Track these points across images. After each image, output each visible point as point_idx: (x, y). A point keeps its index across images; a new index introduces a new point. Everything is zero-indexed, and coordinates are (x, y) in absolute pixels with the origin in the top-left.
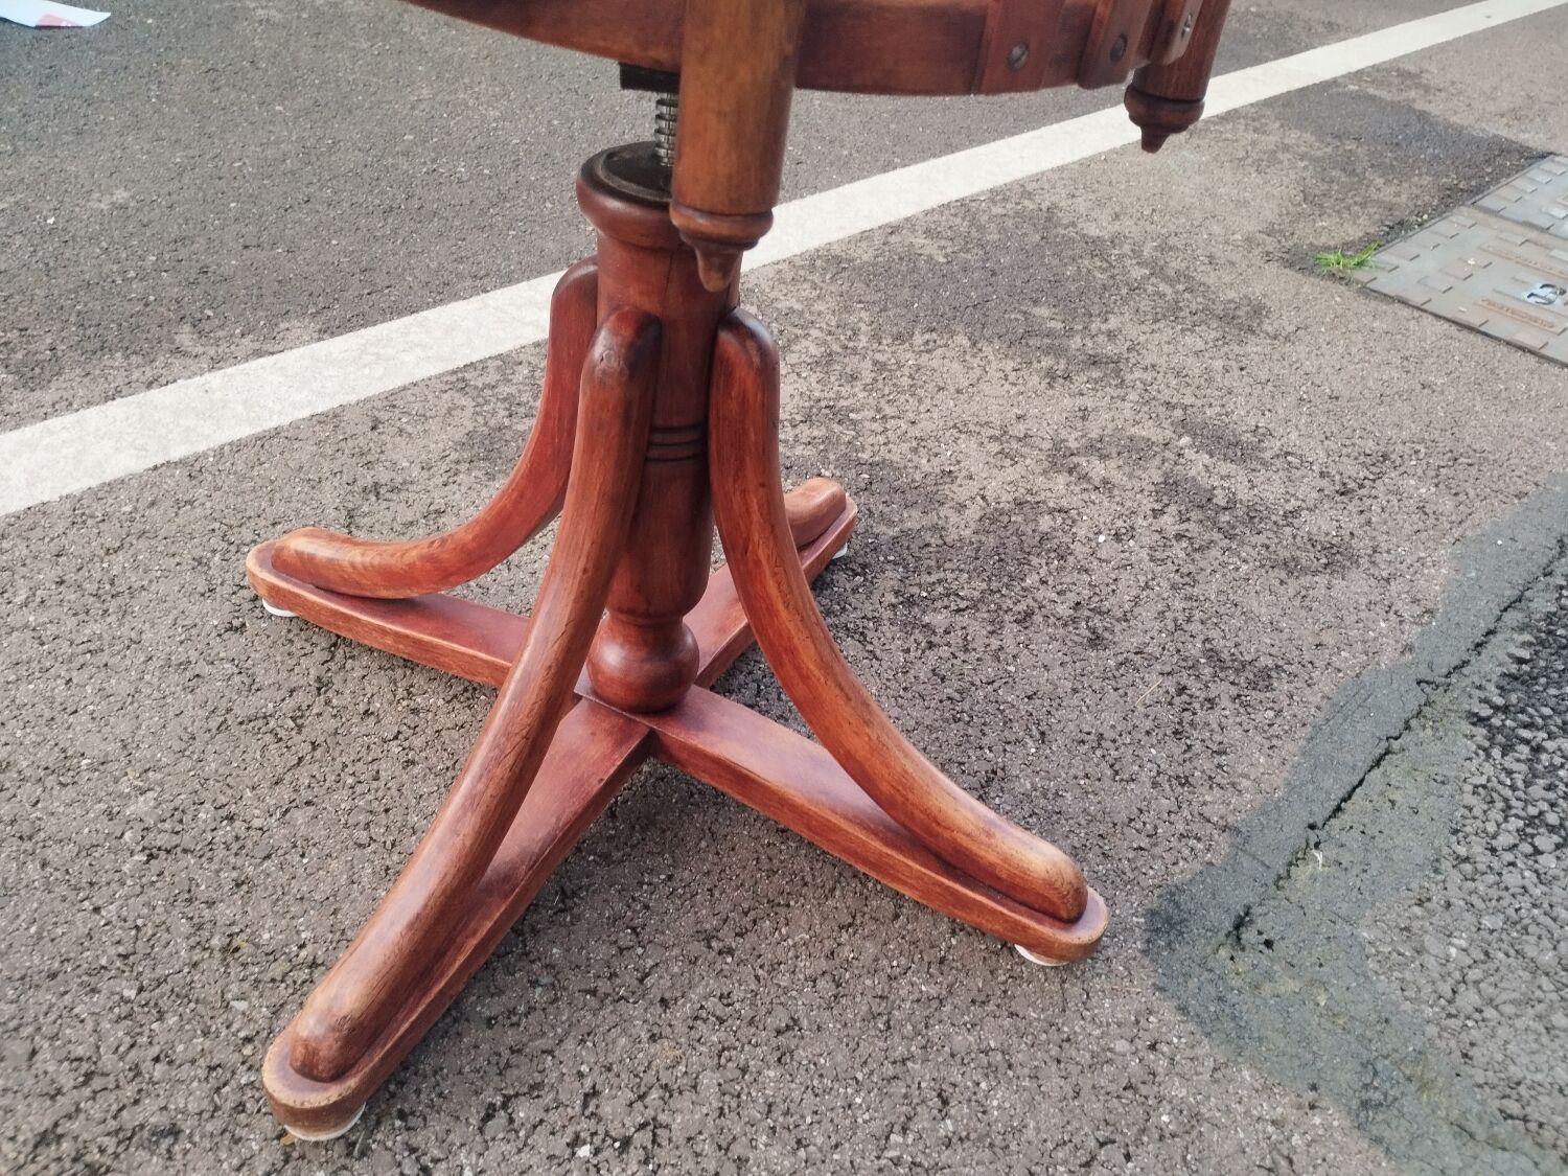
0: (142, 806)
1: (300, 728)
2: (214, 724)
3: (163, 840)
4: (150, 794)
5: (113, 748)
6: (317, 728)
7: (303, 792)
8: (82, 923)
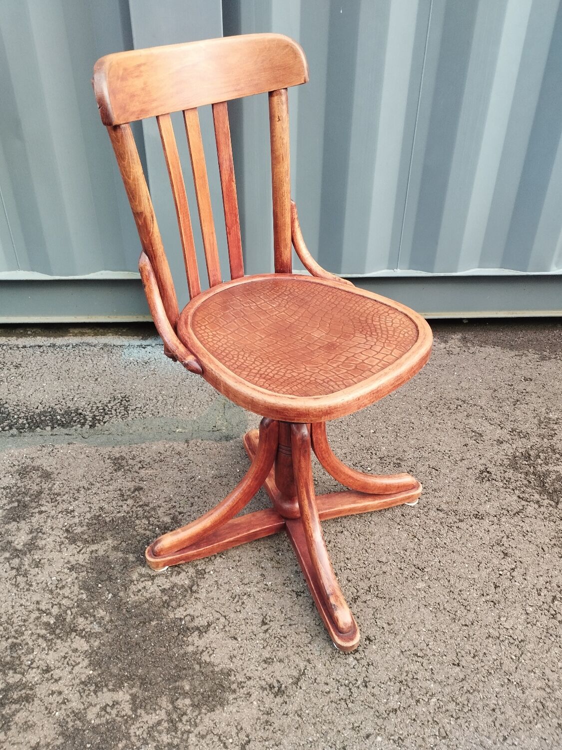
0: (421, 585)
1: (370, 587)
2: (392, 602)
3: (419, 572)
4: (417, 587)
5: (422, 609)
6: (364, 585)
7: (380, 566)
8: (444, 560)
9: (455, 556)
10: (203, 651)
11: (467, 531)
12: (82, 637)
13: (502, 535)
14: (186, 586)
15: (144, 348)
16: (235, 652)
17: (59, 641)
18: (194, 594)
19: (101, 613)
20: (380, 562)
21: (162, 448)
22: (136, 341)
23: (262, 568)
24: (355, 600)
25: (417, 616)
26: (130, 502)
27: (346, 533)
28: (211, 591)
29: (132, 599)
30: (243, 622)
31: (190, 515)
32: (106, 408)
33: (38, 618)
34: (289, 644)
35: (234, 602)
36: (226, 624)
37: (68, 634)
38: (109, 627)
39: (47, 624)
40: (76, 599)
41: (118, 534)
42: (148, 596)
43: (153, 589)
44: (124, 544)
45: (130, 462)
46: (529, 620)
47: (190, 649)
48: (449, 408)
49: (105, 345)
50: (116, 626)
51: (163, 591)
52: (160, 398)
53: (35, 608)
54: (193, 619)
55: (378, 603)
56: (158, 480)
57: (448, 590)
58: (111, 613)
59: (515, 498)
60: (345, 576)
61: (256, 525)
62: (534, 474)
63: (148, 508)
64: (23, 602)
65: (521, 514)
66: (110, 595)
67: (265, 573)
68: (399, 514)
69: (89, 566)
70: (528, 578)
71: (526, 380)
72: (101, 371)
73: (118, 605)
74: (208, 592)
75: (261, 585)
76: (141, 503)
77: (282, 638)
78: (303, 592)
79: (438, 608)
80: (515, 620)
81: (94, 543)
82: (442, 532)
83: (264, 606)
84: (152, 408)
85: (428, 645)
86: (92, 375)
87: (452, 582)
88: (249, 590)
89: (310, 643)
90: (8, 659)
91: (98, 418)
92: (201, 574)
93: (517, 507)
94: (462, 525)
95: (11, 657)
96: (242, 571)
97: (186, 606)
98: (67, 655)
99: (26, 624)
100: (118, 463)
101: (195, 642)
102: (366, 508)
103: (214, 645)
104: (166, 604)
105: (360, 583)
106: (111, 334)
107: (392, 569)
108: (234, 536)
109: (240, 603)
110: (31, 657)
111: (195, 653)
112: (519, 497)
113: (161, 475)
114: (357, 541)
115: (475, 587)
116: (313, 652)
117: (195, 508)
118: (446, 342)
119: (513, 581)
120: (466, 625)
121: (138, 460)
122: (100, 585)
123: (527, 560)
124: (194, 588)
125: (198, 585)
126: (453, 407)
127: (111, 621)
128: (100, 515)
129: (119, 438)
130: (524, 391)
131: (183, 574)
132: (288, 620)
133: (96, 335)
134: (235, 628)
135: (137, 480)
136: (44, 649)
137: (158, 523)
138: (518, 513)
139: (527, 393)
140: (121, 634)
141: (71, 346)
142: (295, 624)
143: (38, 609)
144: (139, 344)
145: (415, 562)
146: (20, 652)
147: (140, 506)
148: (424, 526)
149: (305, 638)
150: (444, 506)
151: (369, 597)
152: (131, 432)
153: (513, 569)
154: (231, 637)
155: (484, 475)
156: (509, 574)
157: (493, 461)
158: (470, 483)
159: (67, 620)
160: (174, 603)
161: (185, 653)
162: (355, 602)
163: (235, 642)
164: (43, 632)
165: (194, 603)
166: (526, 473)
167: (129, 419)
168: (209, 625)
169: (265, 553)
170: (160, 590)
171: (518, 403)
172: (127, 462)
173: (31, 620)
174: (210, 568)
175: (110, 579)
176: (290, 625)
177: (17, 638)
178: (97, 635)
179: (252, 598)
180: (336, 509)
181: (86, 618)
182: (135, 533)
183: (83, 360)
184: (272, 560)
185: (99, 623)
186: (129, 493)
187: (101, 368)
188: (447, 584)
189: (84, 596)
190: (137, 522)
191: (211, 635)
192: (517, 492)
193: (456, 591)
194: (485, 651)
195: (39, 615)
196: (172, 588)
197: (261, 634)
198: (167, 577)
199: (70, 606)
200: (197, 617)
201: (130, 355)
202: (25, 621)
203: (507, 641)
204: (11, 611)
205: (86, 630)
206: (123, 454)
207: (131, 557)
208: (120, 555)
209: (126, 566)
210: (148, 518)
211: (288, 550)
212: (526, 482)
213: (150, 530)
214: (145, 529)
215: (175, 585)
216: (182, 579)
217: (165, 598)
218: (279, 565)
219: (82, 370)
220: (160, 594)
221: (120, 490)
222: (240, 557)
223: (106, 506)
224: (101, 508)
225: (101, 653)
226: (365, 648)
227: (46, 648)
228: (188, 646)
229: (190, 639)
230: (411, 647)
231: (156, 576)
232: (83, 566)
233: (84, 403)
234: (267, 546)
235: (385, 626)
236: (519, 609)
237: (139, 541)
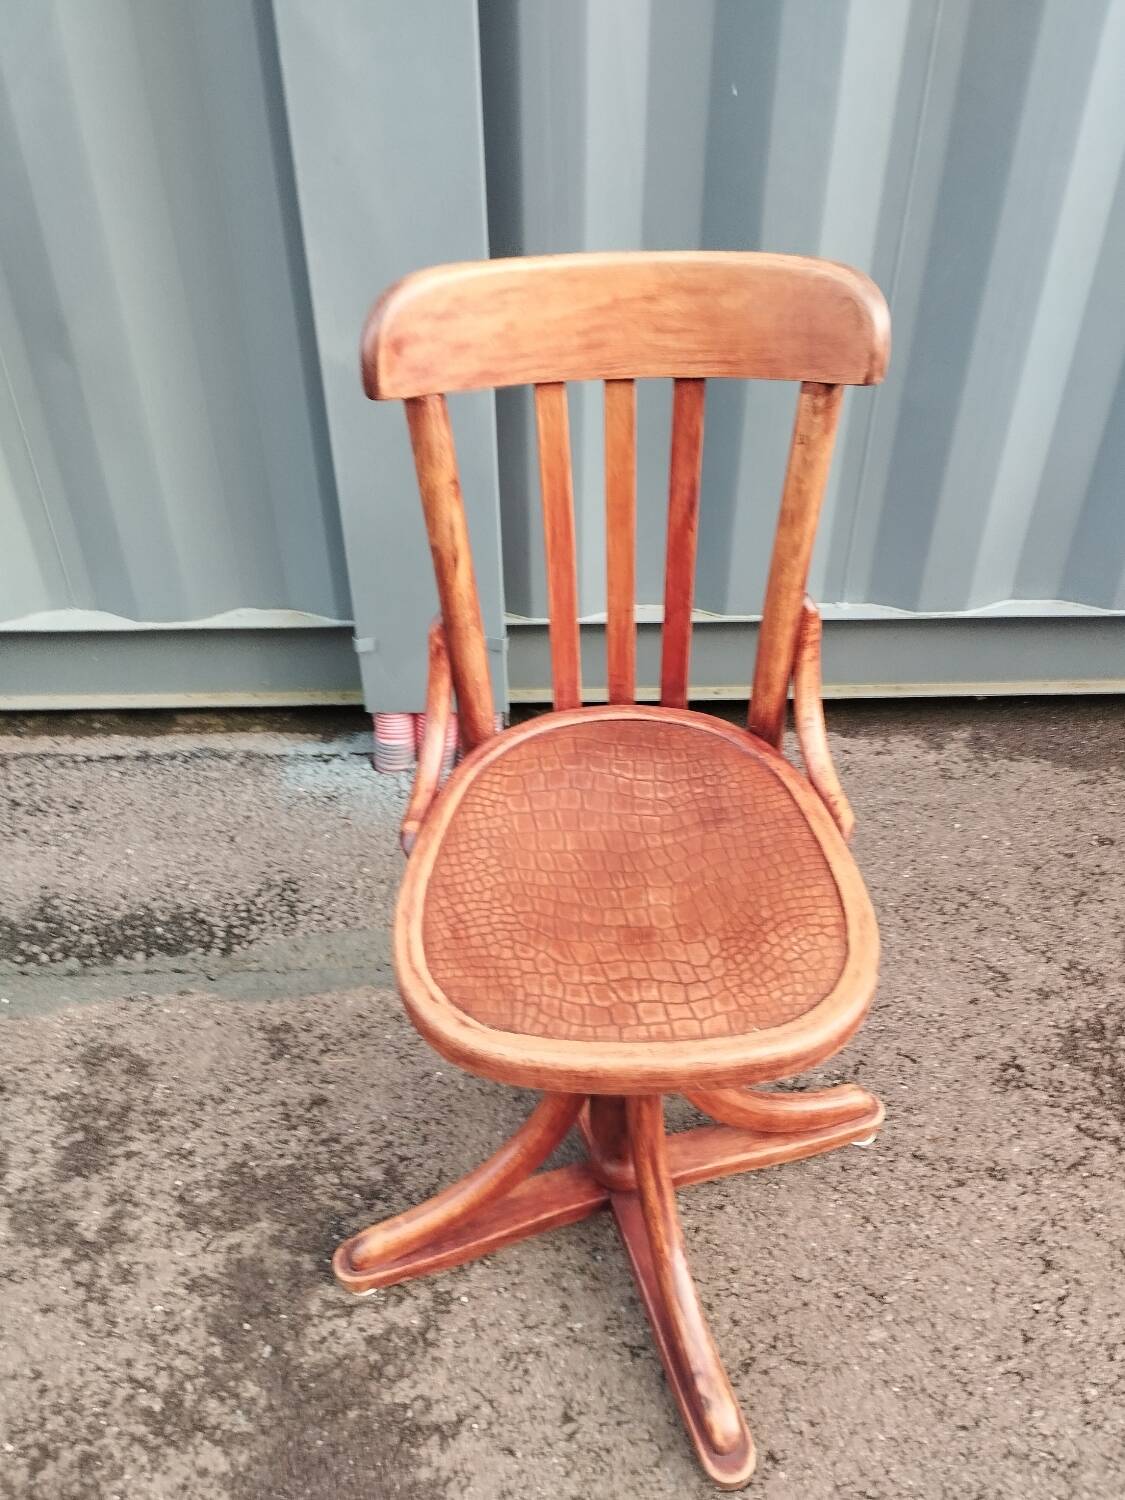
0: (878, 1335)
1: (776, 1338)
2: (820, 1374)
3: (874, 1303)
4: (870, 1339)
5: (879, 1392)
6: (763, 1332)
7: (796, 1288)
8: (924, 1276)
9: (947, 1267)
10: (449, 1480)
11: (973, 1209)
12: (216, 1443)
13: (1042, 1217)
14: (414, 1331)
15: (326, 761)
16: (511, 1484)
17: (171, 1451)
18: (430, 1350)
19: (250, 1389)
20: (797, 1279)
21: (365, 1005)
22: (310, 746)
23: (564, 1290)
24: (746, 1366)
25: (868, 1405)
26: (303, 1132)
27: (729, 1209)
28: (464, 1343)
29: (311, 1358)
30: (526, 1415)
31: (420, 1165)
32: (253, 908)
33: (130, 1399)
34: (616, 1464)
35: (508, 1368)
36: (493, 1420)
37: (188, 1435)
38: (266, 1422)
39: (148, 1413)
40: (201, 1355)
41: (280, 1206)
42: (341, 1351)
43: (350, 1334)
44: (293, 1231)
45: (304, 1037)
46: (1088, 1418)
47: (424, 1474)
48: (941, 912)
49: (250, 755)
50: (280, 1419)
51: (371, 1341)
52: (359, 884)
53: (125, 1377)
54: (428, 1405)
55: (792, 1375)
56: (357, 1081)
57: (932, 1347)
58: (269, 1390)
59: (1072, 1130)
60: (728, 1311)
61: (551, 1203)
62: (1111, 1072)
63: (337, 1147)
64: (101, 1361)
65: (1081, 1168)
66: (268, 1350)
67: (570, 1303)
68: (837, 1165)
69: (225, 1280)
70: (1091, 1320)
71: (1102, 842)
72: (240, 819)
73: (283, 1373)
74: (458, 1345)
75: (561, 1331)
76: (324, 1136)
77: (603, 1453)
78: (644, 1348)
79: (911, 1390)
80: (1060, 1417)
81: (234, 1229)
82: (923, 1210)
83: (568, 1379)
84: (345, 908)
85: (887, 1472)
86: (224, 828)
87: (940, 1328)
88: (537, 1341)
89: (657, 1465)
90: (76, 1489)
91: (236, 931)
92: (443, 1301)
93: (1073, 1150)
94: (960, 1193)
95: (83, 1485)
96: (524, 1297)
97: (415, 1376)
98: (187, 1483)
99: (109, 1410)
100: (278, 1040)
101: (434, 1458)
102: (769, 1159)
103: (469, 1467)
104: (376, 1372)
105: (757, 1329)
106: (258, 728)
107: (820, 1295)
108: (509, 1226)
109: (520, 1372)
110: (119, 1485)
111: (433, 1484)
112: (1078, 1127)
113: (363, 1070)
114: (750, 1228)
115: (985, 1340)
116: (662, 1485)
117: (431, 1148)
118: (940, 747)
119: (1060, 1325)
120: (964, 1428)
121: (317, 1031)
122: (247, 1326)
123: (1091, 1277)
124: (431, 1335)
125: (438, 1329)
126: (950, 907)
127: (271, 1408)
128: (244, 1164)
129: (279, 980)
130: (1097, 870)
131: (408, 1302)
132: (615, 1413)
133: (230, 729)
134: (511, 1428)
135: (316, 1081)
136: (143, 1468)
137: (359, 1183)
138: (1074, 1166)
139: (1103, 874)
140: (289, 1438)
141: (181, 758)
142: (628, 1422)
143: (131, 1380)
144: (316, 752)
145: (867, 1281)
146: (97, 1474)
147: (324, 1142)
148: (885, 1195)
149: (647, 1454)
150: (927, 1149)
151: (773, 1362)
152: (303, 964)
153: (1062, 1299)
154: (503, 1450)
155: (1010, 1074)
156: (1052, 1309)
157: (1030, 1041)
158: (981, 1094)
159: (188, 1404)
160: (390, 1370)
161: (415, 1484)
162: (747, 1372)
163: (510, 1460)
164: (141, 1430)
165: (430, 1369)
166: (1096, 1069)
167: (299, 934)
168: (460, 1421)
169: (570, 1254)
170: (365, 1339)
171: (1084, 899)
172: (296, 1037)
173: (117, 1403)
174: (463, 1287)
175: (266, 1311)
176: (619, 1424)
177: (90, 1443)
178: (243, 1440)
179: (544, 1359)
180: (710, 1166)
181: (222, 1400)
182: (313, 1205)
183: (204, 792)
184: (582, 1271)
185: (248, 1412)
186: (301, 1111)
187: (242, 811)
188: (928, 1332)
189: (217, 1351)
190: (318, 1179)
191: (465, 1444)
192: (1075, 1115)
193: (948, 1348)
194: (1000, 1486)
195: (132, 1392)
196: (386, 1336)
197: (562, 1444)
198: (377, 1309)
199: (192, 1373)
200: (437, 1401)
201: (298, 779)
202: (105, 1404)
203: (1043, 1466)
204: (79, 1381)
205: (224, 1428)
206: (288, 1019)
207: (307, 1262)
208: (285, 1256)
209: (297, 1282)
210: (337, 1169)
211: (615, 1250)
212: (1094, 1093)
213: (342, 1199)
214: (334, 1197)
215: (392, 1328)
216: (407, 1314)
217: (374, 1357)
218: (597, 1282)
219: (204, 815)
220: (363, 1347)
221: (284, 1104)
222: (519, 1262)
223: (255, 1141)
224: (247, 1147)
225: (252, 1480)
226: (765, 1478)
227: (148, 1467)
228: (419, 1467)
229: (423, 1452)
230: (856, 1476)
231: (356, 1306)
232: (214, 1281)
233: (207, 897)
234: (574, 1238)
235: (805, 1427)
236: (1071, 1392)
237: (322, 1224)
